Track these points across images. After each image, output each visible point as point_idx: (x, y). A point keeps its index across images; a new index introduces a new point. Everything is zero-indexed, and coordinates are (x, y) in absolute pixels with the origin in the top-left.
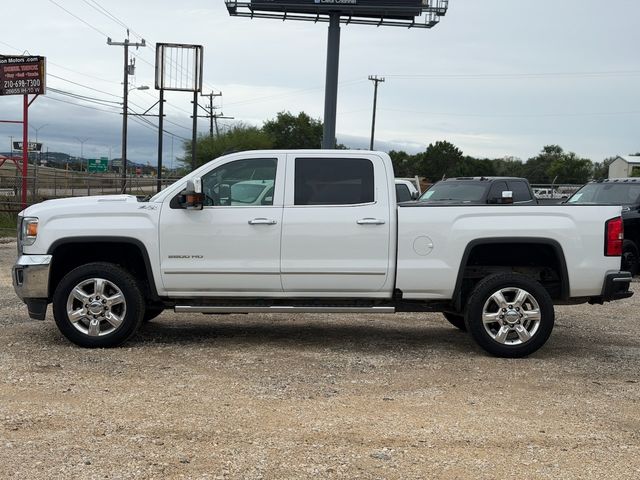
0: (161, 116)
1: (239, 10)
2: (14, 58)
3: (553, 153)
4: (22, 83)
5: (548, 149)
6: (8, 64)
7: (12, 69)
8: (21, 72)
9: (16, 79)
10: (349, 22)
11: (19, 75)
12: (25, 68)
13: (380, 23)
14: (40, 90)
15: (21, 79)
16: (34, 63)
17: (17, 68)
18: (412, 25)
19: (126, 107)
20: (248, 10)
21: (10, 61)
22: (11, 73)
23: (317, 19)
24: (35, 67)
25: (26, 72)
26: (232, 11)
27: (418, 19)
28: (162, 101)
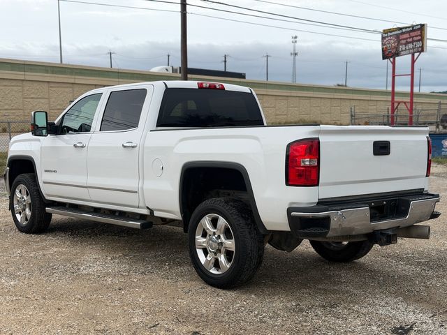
2: (406, 28)
4: (411, 46)
6: (403, 33)
7: (405, 36)
8: (409, 38)
9: (406, 44)
11: (409, 40)
12: (412, 34)
14: (422, 50)
15: (410, 42)
16: (418, 29)
17: (407, 35)
21: (404, 30)
22: (403, 39)
24: (419, 33)
25: (413, 37)
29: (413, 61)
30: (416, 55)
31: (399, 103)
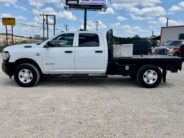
0: (48, 29)
1: (67, 8)
3: (137, 36)
5: (136, 36)
10: (89, 10)
13: (95, 11)
18: (101, 11)
19: (44, 28)
20: (68, 8)
23: (82, 10)
26: (65, 8)
27: (102, 10)
28: (48, 26)
29: (12, 28)
30: (13, 26)
31: (9, 38)
